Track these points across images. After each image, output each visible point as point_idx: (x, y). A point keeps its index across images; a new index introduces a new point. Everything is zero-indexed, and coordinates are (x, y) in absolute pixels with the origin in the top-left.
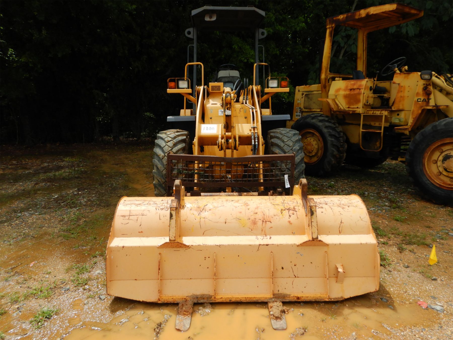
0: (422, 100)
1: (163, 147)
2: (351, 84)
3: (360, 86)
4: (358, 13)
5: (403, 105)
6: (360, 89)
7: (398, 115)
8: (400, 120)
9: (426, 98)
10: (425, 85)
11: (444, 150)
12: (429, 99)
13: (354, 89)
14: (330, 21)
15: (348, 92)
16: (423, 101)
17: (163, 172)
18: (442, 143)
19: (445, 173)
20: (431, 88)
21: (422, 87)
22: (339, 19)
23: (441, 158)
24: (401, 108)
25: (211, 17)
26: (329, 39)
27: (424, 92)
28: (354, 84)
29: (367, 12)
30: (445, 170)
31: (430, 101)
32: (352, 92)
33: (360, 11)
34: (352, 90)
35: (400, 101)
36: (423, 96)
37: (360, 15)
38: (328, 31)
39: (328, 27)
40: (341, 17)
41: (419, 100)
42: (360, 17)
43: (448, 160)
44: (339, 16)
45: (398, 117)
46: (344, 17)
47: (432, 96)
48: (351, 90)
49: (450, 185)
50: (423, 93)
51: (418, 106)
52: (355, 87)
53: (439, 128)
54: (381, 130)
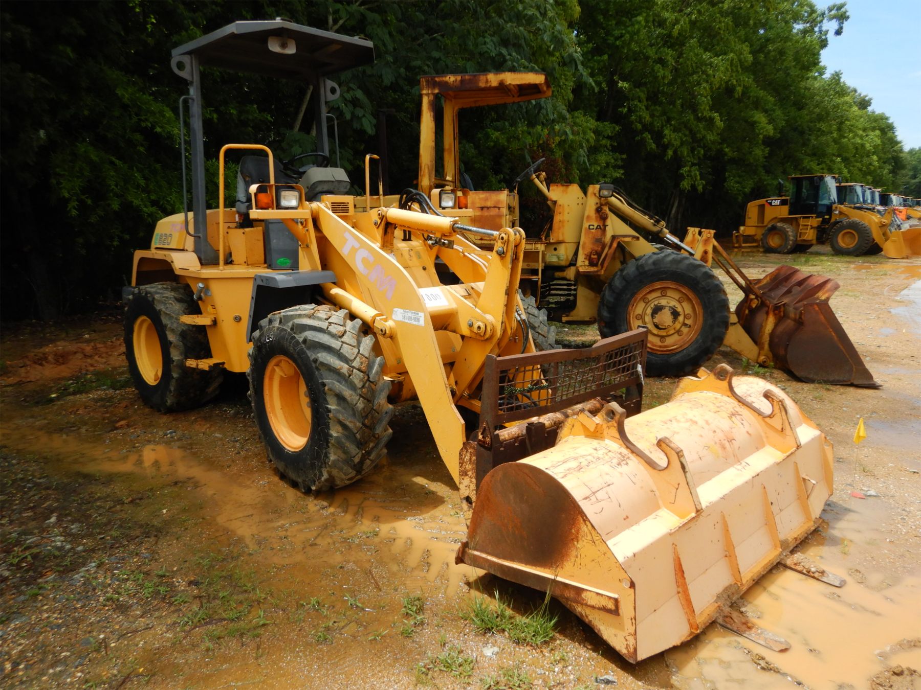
0: (595, 227)
1: (338, 348)
2: (480, 199)
3: (498, 201)
4: (482, 78)
5: (563, 234)
6: (499, 208)
7: (555, 249)
8: (558, 258)
9: (601, 225)
10: (599, 205)
11: (650, 299)
12: (605, 226)
13: (488, 208)
14: (428, 82)
15: (478, 213)
16: (597, 228)
17: (358, 404)
18: (651, 289)
19: (655, 331)
20: (606, 209)
21: (594, 207)
22: (447, 83)
23: (649, 311)
24: (561, 239)
25: (284, 46)
26: (429, 114)
27: (597, 215)
28: (486, 199)
29: (500, 79)
30: (657, 326)
31: (607, 228)
32: (486, 213)
33: (486, 75)
34: (485, 209)
35: (559, 228)
36: (597, 220)
37: (487, 81)
38: (425, 101)
39: (424, 92)
40: (451, 79)
41: (591, 227)
42: (488, 85)
43: (659, 313)
44: (445, 77)
45: (555, 253)
46: (456, 80)
47: (608, 222)
48: (482, 208)
49: (660, 347)
50: (596, 217)
51: (591, 236)
52: (489, 204)
53: (646, 268)
54: (537, 275)
